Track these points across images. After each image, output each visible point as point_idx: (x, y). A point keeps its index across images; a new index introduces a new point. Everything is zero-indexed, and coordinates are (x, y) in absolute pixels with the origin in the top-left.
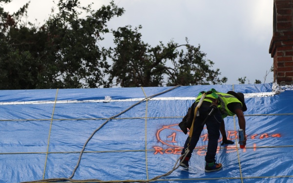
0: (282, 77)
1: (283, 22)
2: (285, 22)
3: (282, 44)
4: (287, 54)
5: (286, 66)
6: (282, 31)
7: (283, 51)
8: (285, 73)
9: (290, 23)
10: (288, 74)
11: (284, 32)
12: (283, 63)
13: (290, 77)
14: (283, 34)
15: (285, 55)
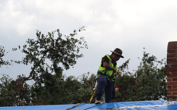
0: (170, 95)
1: (171, 58)
2: (172, 58)
3: (170, 73)
4: (174, 80)
5: (173, 88)
6: (170, 64)
7: (171, 78)
8: (172, 93)
9: (175, 59)
10: (174, 94)
11: (171, 65)
12: (171, 86)
13: (175, 95)
14: (171, 67)
15: (172, 80)
